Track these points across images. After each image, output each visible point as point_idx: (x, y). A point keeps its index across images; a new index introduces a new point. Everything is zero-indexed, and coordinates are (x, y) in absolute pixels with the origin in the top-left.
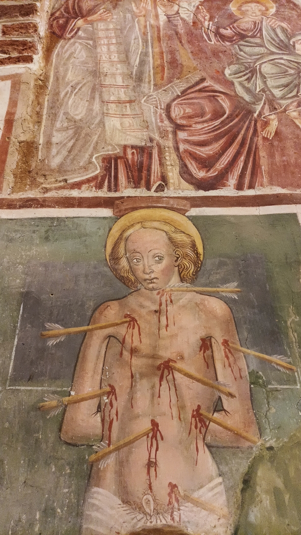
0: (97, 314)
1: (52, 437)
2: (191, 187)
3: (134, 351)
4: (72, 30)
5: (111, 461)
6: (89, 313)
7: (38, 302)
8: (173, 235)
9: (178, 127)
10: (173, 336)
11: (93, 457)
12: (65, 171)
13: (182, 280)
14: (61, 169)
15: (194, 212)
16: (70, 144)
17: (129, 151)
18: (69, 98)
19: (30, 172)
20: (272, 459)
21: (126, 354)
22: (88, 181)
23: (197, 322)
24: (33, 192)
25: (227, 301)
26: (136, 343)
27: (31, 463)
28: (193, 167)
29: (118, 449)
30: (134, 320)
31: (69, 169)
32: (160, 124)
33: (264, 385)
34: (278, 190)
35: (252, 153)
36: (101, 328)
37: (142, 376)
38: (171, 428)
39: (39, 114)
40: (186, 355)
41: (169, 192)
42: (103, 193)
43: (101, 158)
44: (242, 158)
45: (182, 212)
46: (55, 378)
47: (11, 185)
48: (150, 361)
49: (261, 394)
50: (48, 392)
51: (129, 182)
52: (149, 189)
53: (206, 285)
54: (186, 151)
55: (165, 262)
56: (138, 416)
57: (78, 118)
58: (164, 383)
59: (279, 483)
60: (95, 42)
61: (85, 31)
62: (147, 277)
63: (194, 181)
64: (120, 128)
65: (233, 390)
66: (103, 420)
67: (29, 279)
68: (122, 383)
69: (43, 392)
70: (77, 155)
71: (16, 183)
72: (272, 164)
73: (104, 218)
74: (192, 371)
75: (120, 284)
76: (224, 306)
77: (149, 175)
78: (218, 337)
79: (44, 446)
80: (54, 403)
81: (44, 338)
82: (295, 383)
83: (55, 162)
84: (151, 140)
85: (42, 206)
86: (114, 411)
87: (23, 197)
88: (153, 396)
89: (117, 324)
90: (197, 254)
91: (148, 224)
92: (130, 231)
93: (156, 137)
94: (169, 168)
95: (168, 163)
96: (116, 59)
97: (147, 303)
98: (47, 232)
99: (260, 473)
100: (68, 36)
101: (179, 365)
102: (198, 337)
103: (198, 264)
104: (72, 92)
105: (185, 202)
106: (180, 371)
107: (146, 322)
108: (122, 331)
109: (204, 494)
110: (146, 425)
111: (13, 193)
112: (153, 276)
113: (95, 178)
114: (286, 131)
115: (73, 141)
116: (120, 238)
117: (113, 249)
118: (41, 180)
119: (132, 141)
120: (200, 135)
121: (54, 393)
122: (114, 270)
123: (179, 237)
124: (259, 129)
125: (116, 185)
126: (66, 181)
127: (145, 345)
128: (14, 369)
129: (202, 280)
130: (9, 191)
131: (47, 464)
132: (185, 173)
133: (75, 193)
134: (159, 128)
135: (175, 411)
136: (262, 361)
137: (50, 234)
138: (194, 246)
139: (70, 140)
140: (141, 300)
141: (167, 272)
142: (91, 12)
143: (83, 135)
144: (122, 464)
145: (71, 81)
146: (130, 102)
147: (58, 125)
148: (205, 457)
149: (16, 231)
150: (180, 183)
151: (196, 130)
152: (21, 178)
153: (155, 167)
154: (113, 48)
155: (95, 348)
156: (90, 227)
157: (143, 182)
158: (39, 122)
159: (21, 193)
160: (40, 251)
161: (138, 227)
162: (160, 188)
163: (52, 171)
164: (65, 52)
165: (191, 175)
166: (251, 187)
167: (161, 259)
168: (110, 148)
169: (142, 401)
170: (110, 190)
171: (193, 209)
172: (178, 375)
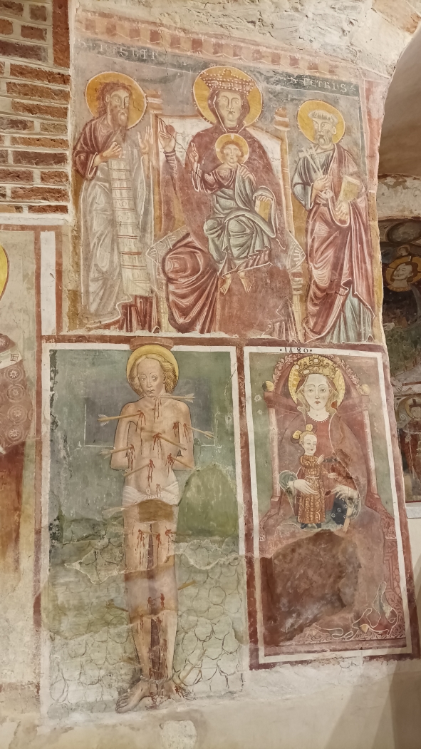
0: (124, 410)
1: (107, 466)
2: (174, 330)
3: (142, 429)
4: (92, 169)
5: (133, 476)
6: (120, 409)
7: (94, 403)
8: (163, 364)
9: (170, 280)
10: (161, 422)
11: (125, 474)
12: (100, 315)
13: (167, 391)
14: (97, 314)
15: (175, 348)
16: (101, 293)
17: (138, 301)
18: (97, 249)
19: (78, 314)
20: (198, 475)
21: (139, 430)
22: (114, 323)
23: (173, 415)
24: (82, 330)
25: (188, 404)
26: (143, 425)
27: (99, 477)
28: (176, 314)
29: (135, 471)
30: (142, 413)
31: (102, 313)
32: (158, 277)
33: (200, 445)
34: (223, 335)
35: (212, 305)
36: (126, 417)
37: (146, 441)
38: (158, 463)
39: (78, 264)
40: (166, 431)
41: (162, 334)
42: (123, 333)
43: (121, 306)
44: (206, 309)
45: (169, 348)
46: (106, 441)
47: (68, 324)
48: (150, 434)
49: (198, 448)
50: (103, 448)
51: (139, 325)
52: (150, 331)
53: (178, 395)
54: (173, 301)
55: (158, 380)
56: (144, 458)
57: (104, 270)
58: (156, 444)
59: (200, 483)
60: (110, 184)
61: (102, 170)
62: (149, 389)
63: (177, 326)
64: (131, 278)
65: (186, 447)
66: (129, 460)
67: (88, 390)
68: (137, 444)
69: (101, 448)
70: (106, 302)
71: (70, 323)
72: (223, 315)
73: (125, 351)
74: (169, 438)
75: (135, 393)
76: (186, 406)
77: (151, 321)
78: (182, 422)
79: (104, 471)
80: (107, 453)
81: (99, 422)
82: (213, 444)
83: (93, 308)
84: (152, 292)
85: (89, 341)
86: (133, 456)
87: (76, 334)
88: (151, 449)
89: (134, 415)
90: (175, 376)
91: (149, 356)
92: (140, 360)
93: (156, 289)
94: (162, 315)
95: (162, 311)
96: (127, 207)
97: (149, 405)
98: (93, 359)
99: (193, 480)
100: (90, 176)
101: (163, 435)
102: (173, 422)
103: (175, 383)
104: (98, 243)
105: (171, 341)
106: (163, 438)
107: (148, 414)
108: (136, 419)
109: (170, 488)
110: (148, 462)
111: (69, 330)
112: (152, 389)
113: (118, 322)
114: (235, 288)
115: (102, 291)
116: (134, 365)
117: (131, 371)
118: (85, 321)
119: (140, 292)
120: (183, 288)
121: (106, 448)
122: (132, 385)
123: (167, 365)
124: (219, 286)
125: (131, 327)
126: (100, 322)
127: (147, 426)
128: (86, 437)
129: (176, 392)
130: (67, 329)
131: (106, 478)
132: (172, 319)
133: (107, 333)
134: (157, 280)
135: (160, 456)
136: (201, 434)
137: (95, 361)
138: (174, 371)
139: (101, 290)
140: (146, 403)
141: (159, 387)
142: (106, 145)
143: (109, 286)
144: (137, 478)
145: (97, 232)
146: (138, 253)
147: (92, 275)
148: (172, 474)
149: (75, 358)
150: (168, 327)
151: (180, 284)
152: (73, 319)
153: (154, 314)
154: (124, 192)
155: (123, 427)
156: (117, 357)
157: (147, 326)
158: (78, 272)
159: (74, 331)
160: (91, 372)
161: (144, 357)
162: (157, 331)
163: (91, 314)
164: (89, 197)
165: (175, 321)
166: (209, 331)
167: (156, 378)
168: (126, 297)
169: (146, 452)
170: (127, 331)
171: (175, 346)
172: (162, 440)
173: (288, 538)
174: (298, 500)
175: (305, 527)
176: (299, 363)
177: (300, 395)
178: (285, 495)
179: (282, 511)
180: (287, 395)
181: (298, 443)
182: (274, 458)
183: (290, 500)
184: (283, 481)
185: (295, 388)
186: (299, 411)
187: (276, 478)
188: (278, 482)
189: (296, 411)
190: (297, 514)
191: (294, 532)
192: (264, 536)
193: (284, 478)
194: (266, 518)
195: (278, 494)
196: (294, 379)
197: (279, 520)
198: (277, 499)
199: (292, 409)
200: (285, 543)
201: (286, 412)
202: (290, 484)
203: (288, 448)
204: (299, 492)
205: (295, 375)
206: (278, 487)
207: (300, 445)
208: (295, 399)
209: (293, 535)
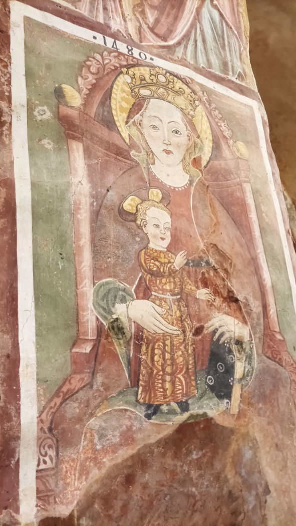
173: (115, 448)
174: (138, 348)
175: (155, 413)
176: (130, 73)
177: (134, 131)
178: (107, 336)
179: (99, 379)
180: (110, 124)
181: (135, 221)
182: (80, 249)
183: (120, 350)
184: (103, 304)
185: (125, 115)
186: (133, 160)
187: (84, 295)
188: (90, 305)
189: (128, 157)
190: (135, 382)
191: (129, 429)
192: (52, 452)
193: (106, 296)
194: (58, 401)
195: (91, 335)
196: (123, 99)
197: (94, 403)
198: (87, 348)
199: (120, 153)
200: (108, 462)
201: (107, 155)
202: (120, 310)
203: (113, 230)
204: (139, 329)
205: (123, 91)
206: (90, 317)
207: (139, 227)
208: (125, 134)
209: (128, 437)
